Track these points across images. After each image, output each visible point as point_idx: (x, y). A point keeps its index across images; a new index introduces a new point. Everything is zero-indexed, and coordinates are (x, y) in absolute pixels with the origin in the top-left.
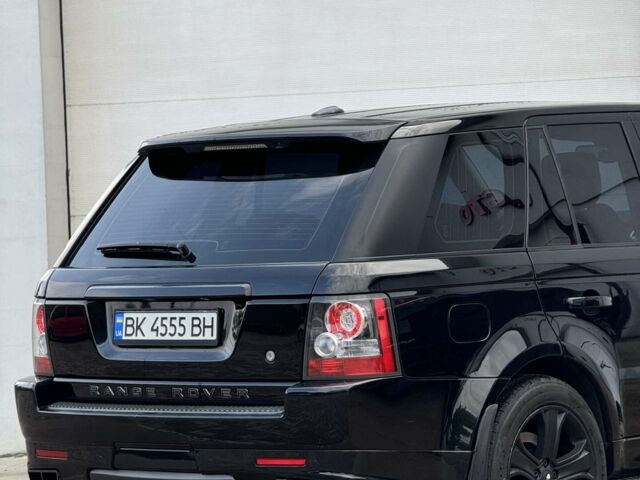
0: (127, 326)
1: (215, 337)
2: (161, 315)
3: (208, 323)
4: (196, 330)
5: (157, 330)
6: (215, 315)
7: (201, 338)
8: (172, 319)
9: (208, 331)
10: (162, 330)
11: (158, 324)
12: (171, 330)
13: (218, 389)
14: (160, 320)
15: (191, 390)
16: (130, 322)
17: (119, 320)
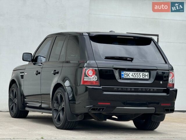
0: (125, 75)
1: (148, 78)
2: (134, 73)
3: (146, 75)
4: (144, 76)
5: (133, 76)
6: (148, 73)
7: (145, 78)
8: (137, 74)
9: (146, 77)
10: (135, 76)
11: (133, 74)
12: (137, 76)
13: (150, 89)
14: (134, 74)
15: (143, 89)
16: (126, 74)
17: (122, 73)
